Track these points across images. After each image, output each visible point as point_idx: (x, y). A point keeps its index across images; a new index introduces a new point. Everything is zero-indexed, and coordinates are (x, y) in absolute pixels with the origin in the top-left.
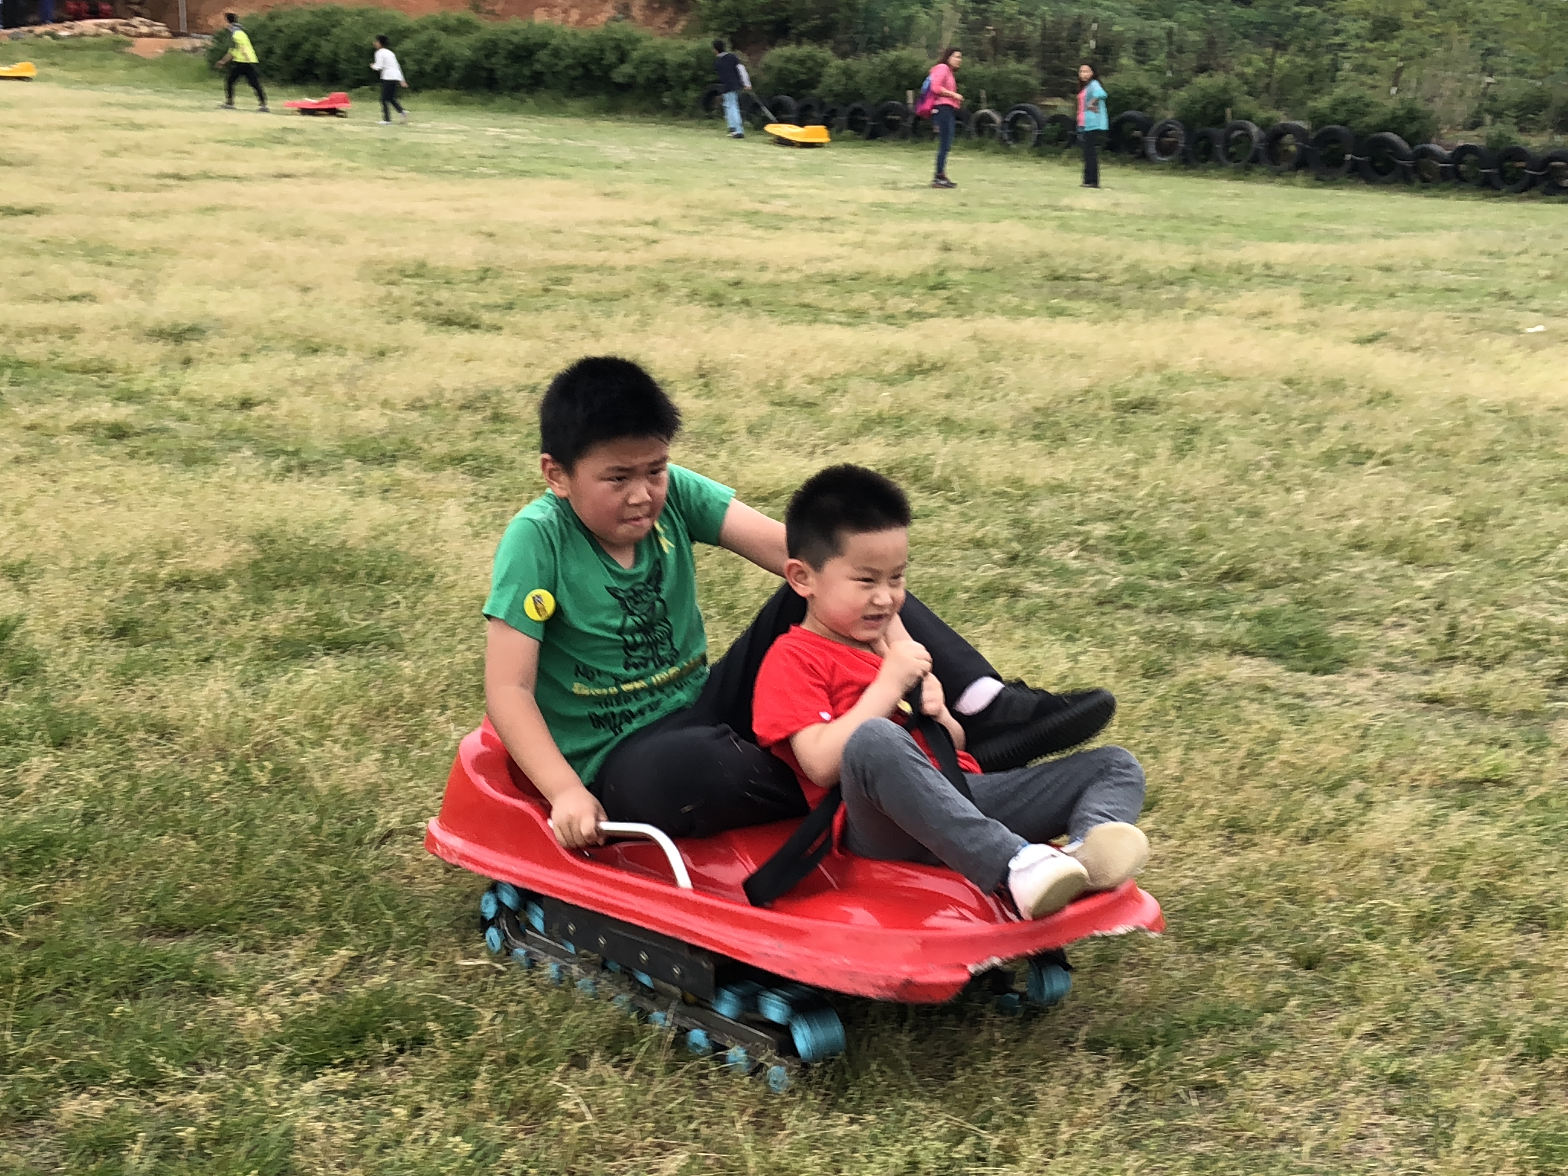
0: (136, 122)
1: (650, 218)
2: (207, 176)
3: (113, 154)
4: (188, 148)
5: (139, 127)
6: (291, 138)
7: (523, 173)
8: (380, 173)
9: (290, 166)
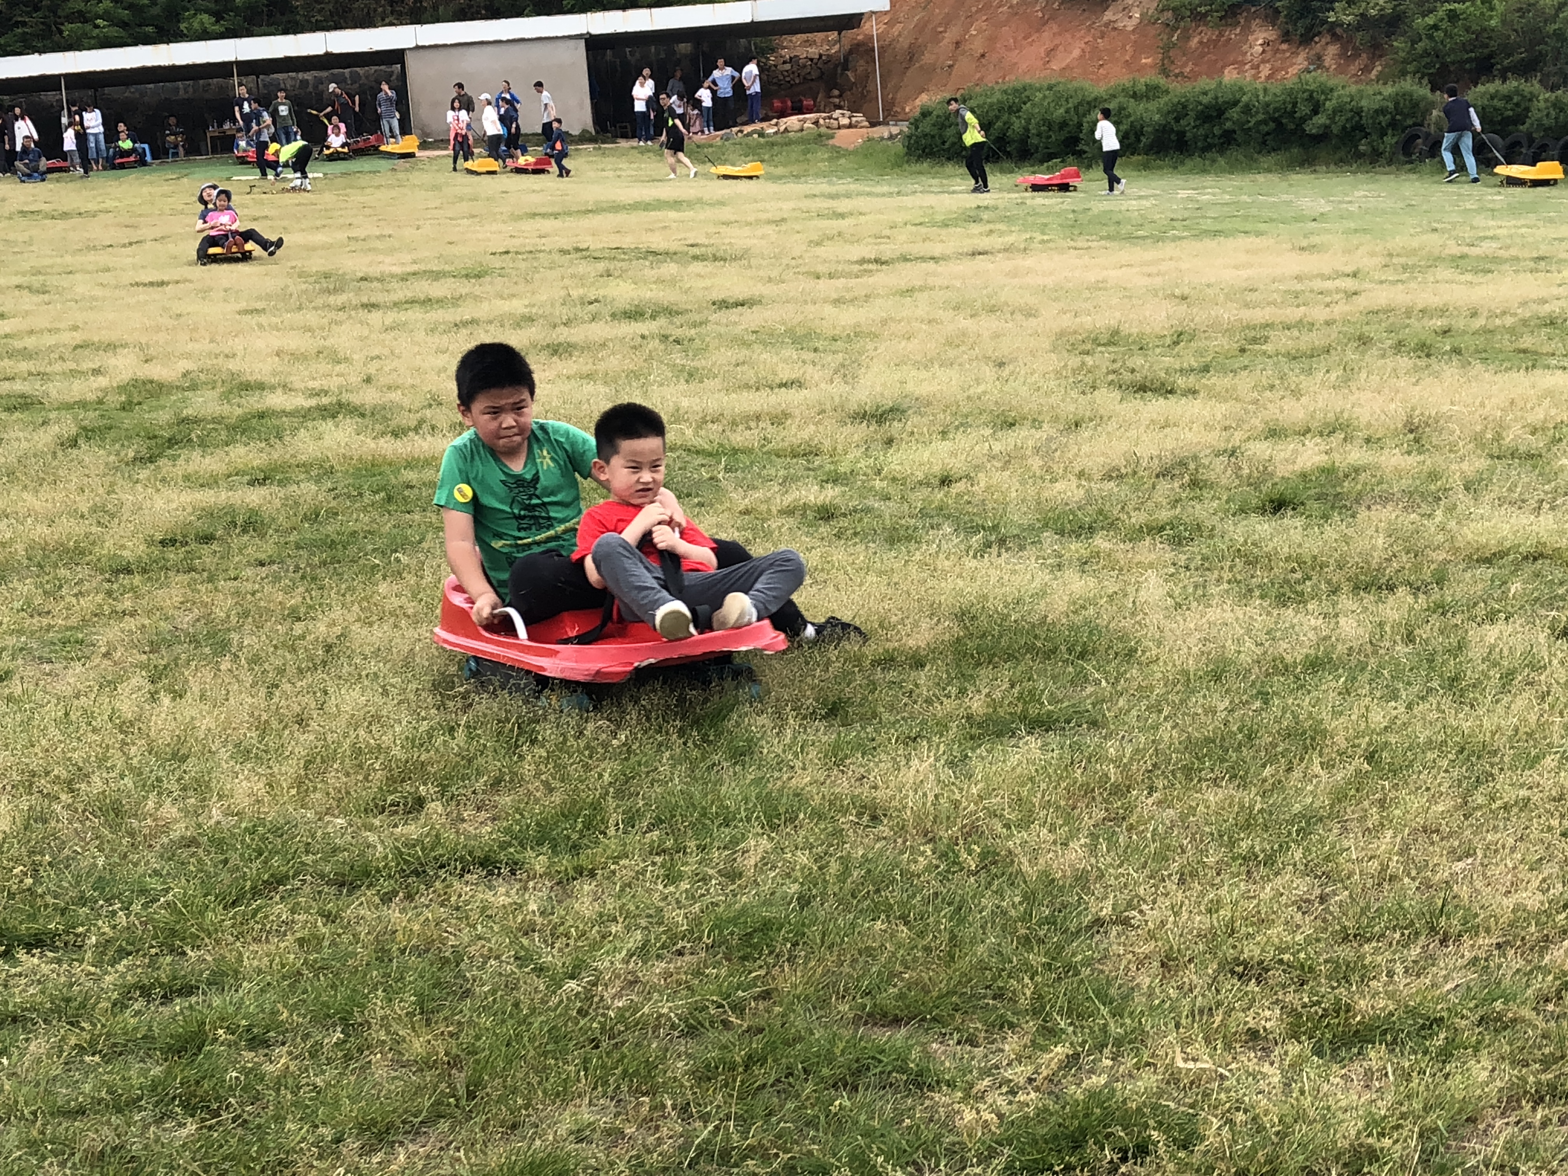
0: (839, 210)
1: (1349, 269)
2: (905, 259)
3: (818, 244)
4: (887, 232)
5: (842, 216)
6: (985, 216)
7: (1216, 233)
8: (1072, 244)
9: (984, 243)
